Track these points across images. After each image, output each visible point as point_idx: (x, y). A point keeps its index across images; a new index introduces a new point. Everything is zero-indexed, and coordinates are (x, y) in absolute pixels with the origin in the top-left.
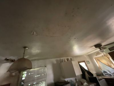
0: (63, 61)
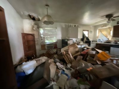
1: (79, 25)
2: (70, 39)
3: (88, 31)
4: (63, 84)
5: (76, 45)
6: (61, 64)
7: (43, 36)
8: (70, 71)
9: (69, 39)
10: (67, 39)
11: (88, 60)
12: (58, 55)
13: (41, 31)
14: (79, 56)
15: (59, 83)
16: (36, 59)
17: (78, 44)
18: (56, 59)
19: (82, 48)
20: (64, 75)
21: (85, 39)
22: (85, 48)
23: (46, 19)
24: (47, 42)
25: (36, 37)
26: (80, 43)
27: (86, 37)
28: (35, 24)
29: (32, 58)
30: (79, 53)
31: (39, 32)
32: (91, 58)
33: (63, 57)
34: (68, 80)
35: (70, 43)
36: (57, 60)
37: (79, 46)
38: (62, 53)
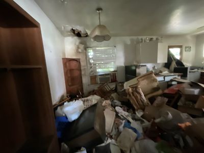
0: (142, 42)
1: (159, 38)
2: (142, 64)
3: (180, 47)
4: (128, 145)
5: (154, 75)
6: (124, 110)
7: (93, 61)
8: (141, 123)
9: (139, 66)
10: (134, 65)
11: (180, 106)
12: (119, 95)
13: (89, 54)
14: (160, 97)
15: (120, 142)
16: (83, 99)
17: (157, 75)
18: (115, 101)
19: (168, 82)
20: (130, 130)
21: (174, 65)
22: (174, 83)
23: (97, 33)
24: (100, 71)
25: (82, 64)
26: (161, 72)
27: (175, 59)
28: (81, 43)
29: (78, 96)
30: (160, 92)
31: (86, 56)
32: (187, 103)
33: (128, 97)
34: (137, 139)
35: (141, 73)
36: (117, 102)
37: (160, 79)
38: (125, 90)
